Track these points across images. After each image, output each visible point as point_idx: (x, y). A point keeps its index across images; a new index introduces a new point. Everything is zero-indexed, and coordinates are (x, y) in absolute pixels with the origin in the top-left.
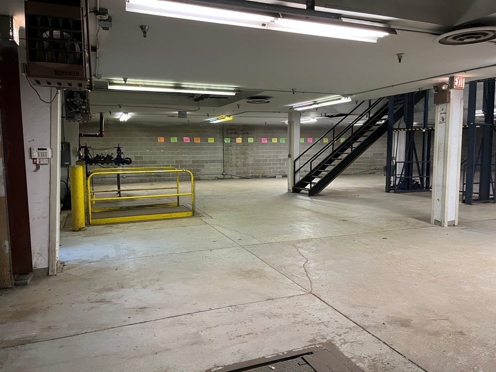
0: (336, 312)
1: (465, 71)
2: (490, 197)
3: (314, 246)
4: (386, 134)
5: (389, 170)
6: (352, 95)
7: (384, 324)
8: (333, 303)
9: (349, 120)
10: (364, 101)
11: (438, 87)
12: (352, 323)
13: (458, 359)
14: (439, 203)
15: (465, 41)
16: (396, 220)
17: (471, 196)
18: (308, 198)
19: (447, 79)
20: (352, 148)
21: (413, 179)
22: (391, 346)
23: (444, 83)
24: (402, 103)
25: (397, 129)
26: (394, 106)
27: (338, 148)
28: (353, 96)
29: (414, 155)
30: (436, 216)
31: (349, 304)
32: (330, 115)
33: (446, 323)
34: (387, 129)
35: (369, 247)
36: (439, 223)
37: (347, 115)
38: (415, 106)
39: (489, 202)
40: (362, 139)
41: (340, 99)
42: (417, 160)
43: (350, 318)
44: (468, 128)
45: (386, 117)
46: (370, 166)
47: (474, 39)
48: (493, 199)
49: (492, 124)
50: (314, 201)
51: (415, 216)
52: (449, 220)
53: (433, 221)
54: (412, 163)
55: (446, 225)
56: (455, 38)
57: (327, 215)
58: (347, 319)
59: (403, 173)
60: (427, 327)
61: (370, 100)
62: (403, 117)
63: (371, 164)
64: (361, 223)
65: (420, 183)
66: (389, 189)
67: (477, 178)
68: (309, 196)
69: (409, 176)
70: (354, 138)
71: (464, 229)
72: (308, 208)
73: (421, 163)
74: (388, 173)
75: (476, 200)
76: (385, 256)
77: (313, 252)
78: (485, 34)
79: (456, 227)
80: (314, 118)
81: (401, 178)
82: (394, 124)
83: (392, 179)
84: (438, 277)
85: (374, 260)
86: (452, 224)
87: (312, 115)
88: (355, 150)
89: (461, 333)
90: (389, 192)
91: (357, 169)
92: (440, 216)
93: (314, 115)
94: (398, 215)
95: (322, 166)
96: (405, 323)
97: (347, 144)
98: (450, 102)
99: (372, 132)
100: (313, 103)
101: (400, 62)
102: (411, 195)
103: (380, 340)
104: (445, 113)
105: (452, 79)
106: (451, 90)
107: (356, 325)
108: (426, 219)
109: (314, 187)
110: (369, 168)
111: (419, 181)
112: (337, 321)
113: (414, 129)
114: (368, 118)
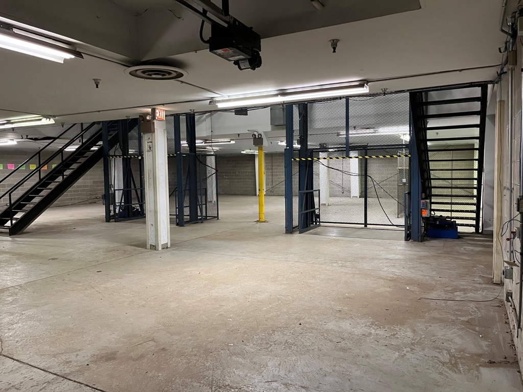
0: (32, 368)
1: (163, 104)
2: (199, 218)
3: (10, 296)
4: (101, 161)
5: (108, 199)
6: (54, 116)
7: (88, 365)
8: (29, 359)
9: (57, 145)
10: (75, 124)
11: (143, 116)
12: (51, 375)
13: (158, 376)
14: (153, 228)
15: (153, 76)
16: (114, 250)
17: (183, 219)
18: (9, 238)
19: (149, 110)
20: (63, 176)
21: (133, 206)
22: (93, 386)
23: (148, 114)
24: (116, 130)
25: (112, 156)
26: (108, 133)
27: (47, 176)
28: (56, 118)
29: (132, 182)
30: (151, 241)
31: (49, 355)
32: (34, 137)
33: (152, 343)
34: (102, 155)
35: (81, 284)
36: (154, 247)
37: (55, 139)
38: (129, 134)
39: (198, 223)
40: (75, 166)
41: (40, 120)
42: (135, 187)
43: (49, 370)
44: (175, 157)
45: (101, 143)
46: (91, 195)
47: (161, 76)
48: (201, 219)
49: (194, 154)
50: (16, 241)
51: (132, 243)
52: (162, 243)
53: (148, 246)
54: (131, 190)
55: (160, 248)
56: (144, 72)
57: (32, 256)
58: (45, 373)
59: (123, 201)
60: (132, 354)
61: (82, 124)
62: (118, 144)
63: (91, 193)
64: (74, 259)
65: (139, 210)
66: (109, 218)
67: (186, 202)
68: (10, 235)
69: (128, 203)
70: (65, 164)
71: (176, 249)
72: (7, 250)
73: (140, 190)
74: (107, 202)
75: (187, 222)
76: (97, 291)
77: (8, 304)
78: (170, 74)
79: (169, 249)
80: (13, 140)
81: (120, 206)
82: (109, 150)
83: (112, 208)
84: (148, 300)
85: (84, 298)
86: (165, 247)
87: (10, 136)
88: (67, 178)
89: (163, 349)
90: (109, 222)
91: (75, 199)
92: (154, 241)
93: (12, 136)
94: (116, 245)
95: (27, 197)
96: (110, 357)
97: (58, 171)
98: (154, 132)
99: (86, 159)
100: (5, 122)
101: (97, 87)
102: (132, 223)
103: (82, 384)
104: (152, 142)
105: (154, 110)
106: (155, 121)
107: (55, 376)
108: (142, 245)
109: (16, 224)
110: (89, 197)
111: (139, 208)
112: (32, 379)
113: (129, 157)
114: (81, 143)
